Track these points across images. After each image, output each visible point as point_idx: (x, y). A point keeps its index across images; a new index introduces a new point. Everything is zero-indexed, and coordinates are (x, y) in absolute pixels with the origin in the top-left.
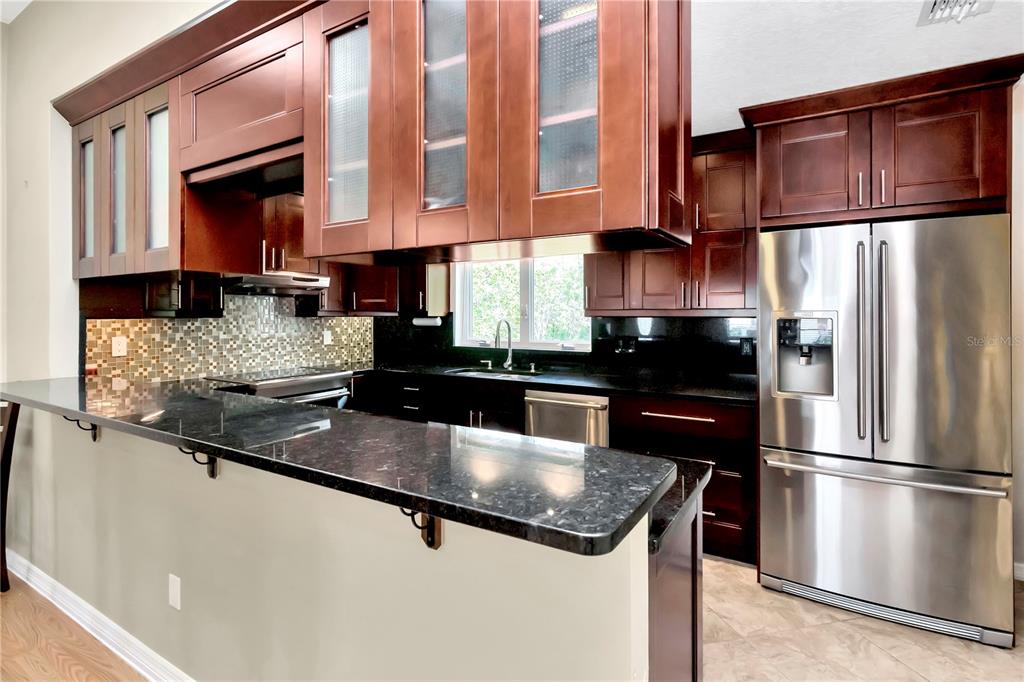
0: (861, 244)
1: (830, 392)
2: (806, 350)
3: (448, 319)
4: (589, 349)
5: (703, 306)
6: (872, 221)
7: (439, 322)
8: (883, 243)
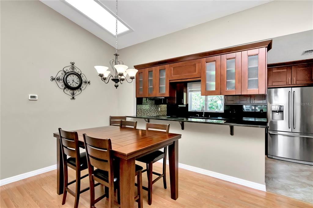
0: (290, 91)
1: (283, 119)
2: (278, 112)
3: (187, 105)
4: (223, 112)
5: (253, 103)
6: (292, 87)
7: (185, 106)
8: (294, 91)
